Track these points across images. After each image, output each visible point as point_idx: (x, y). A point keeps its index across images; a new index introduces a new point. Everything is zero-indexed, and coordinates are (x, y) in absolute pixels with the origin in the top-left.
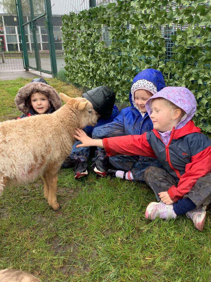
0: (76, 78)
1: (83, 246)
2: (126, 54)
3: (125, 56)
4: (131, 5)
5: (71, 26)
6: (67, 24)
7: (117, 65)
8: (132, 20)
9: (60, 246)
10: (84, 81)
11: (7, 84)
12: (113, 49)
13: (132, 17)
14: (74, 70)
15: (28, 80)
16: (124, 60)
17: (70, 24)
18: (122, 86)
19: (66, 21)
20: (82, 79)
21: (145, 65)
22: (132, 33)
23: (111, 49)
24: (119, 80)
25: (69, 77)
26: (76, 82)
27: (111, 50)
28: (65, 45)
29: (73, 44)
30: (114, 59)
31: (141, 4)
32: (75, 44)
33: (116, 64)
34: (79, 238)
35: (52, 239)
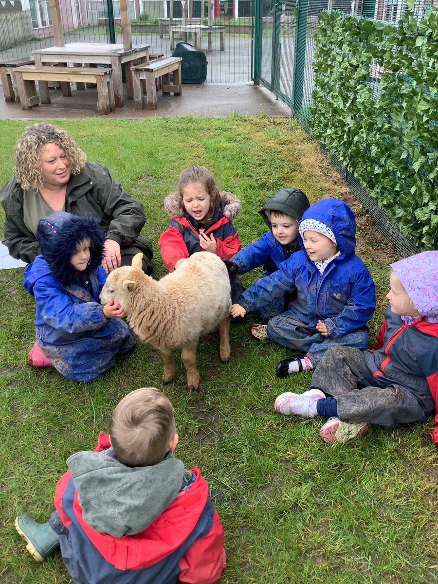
0: (323, 135)
1: (226, 419)
2: (398, 126)
3: (395, 129)
4: (417, 45)
5: (329, 36)
6: (325, 30)
7: (384, 139)
8: (414, 71)
9: (203, 412)
10: (334, 144)
11: (208, 129)
12: (381, 107)
13: (415, 64)
14: (322, 119)
15: (246, 120)
16: (393, 135)
17: (328, 33)
18: (384, 178)
19: (323, 24)
20: (333, 140)
21: (419, 157)
22: (411, 94)
23: (378, 107)
24: (382, 166)
25: (314, 127)
26: (323, 142)
27: (378, 109)
28: (317, 68)
29: (329, 72)
30: (380, 126)
31: (429, 50)
32: (331, 72)
33: (382, 136)
34: (225, 409)
35: (197, 402)
